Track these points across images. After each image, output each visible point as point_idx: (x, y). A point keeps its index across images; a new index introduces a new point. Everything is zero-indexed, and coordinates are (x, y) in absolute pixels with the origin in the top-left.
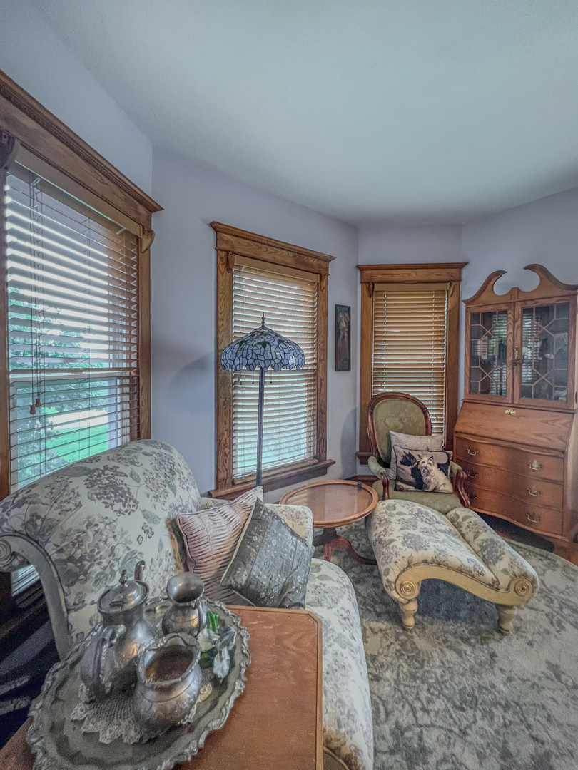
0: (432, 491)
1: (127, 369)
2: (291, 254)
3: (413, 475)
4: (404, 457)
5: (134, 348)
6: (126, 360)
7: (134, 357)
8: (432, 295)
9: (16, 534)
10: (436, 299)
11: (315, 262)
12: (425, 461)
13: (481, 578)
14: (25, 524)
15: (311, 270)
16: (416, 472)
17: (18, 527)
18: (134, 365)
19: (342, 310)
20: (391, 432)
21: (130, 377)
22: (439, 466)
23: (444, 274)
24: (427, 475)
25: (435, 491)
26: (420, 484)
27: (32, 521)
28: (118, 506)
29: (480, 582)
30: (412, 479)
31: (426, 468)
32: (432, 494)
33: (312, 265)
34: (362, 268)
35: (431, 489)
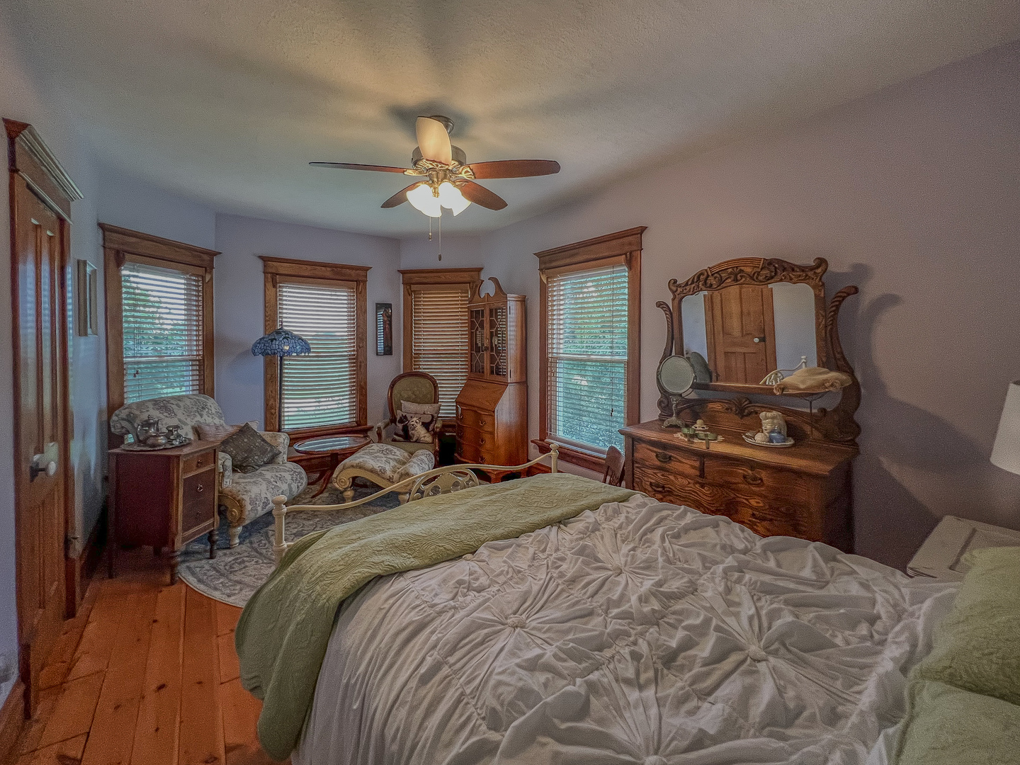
0: (416, 442)
1: (197, 355)
2: (329, 269)
3: (403, 430)
4: (401, 418)
5: (201, 343)
6: (196, 350)
7: (201, 348)
8: (457, 293)
9: (123, 419)
10: (462, 297)
11: (353, 273)
12: (414, 421)
13: (383, 476)
14: (127, 416)
15: (350, 279)
16: (406, 429)
17: (125, 417)
18: (201, 353)
19: (384, 307)
20: (402, 401)
21: (199, 360)
22: (424, 424)
23: (466, 277)
24: (413, 430)
25: (417, 441)
26: (406, 436)
27: (129, 415)
28: (165, 414)
29: (383, 478)
30: (401, 433)
31: (413, 425)
32: (415, 444)
33: (350, 275)
34: (403, 272)
35: (414, 440)
